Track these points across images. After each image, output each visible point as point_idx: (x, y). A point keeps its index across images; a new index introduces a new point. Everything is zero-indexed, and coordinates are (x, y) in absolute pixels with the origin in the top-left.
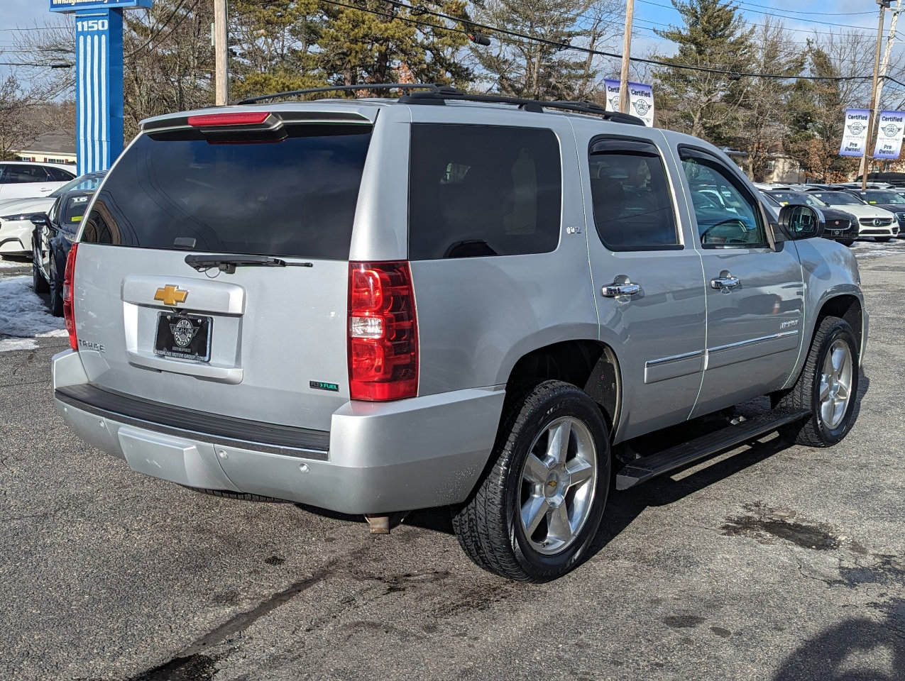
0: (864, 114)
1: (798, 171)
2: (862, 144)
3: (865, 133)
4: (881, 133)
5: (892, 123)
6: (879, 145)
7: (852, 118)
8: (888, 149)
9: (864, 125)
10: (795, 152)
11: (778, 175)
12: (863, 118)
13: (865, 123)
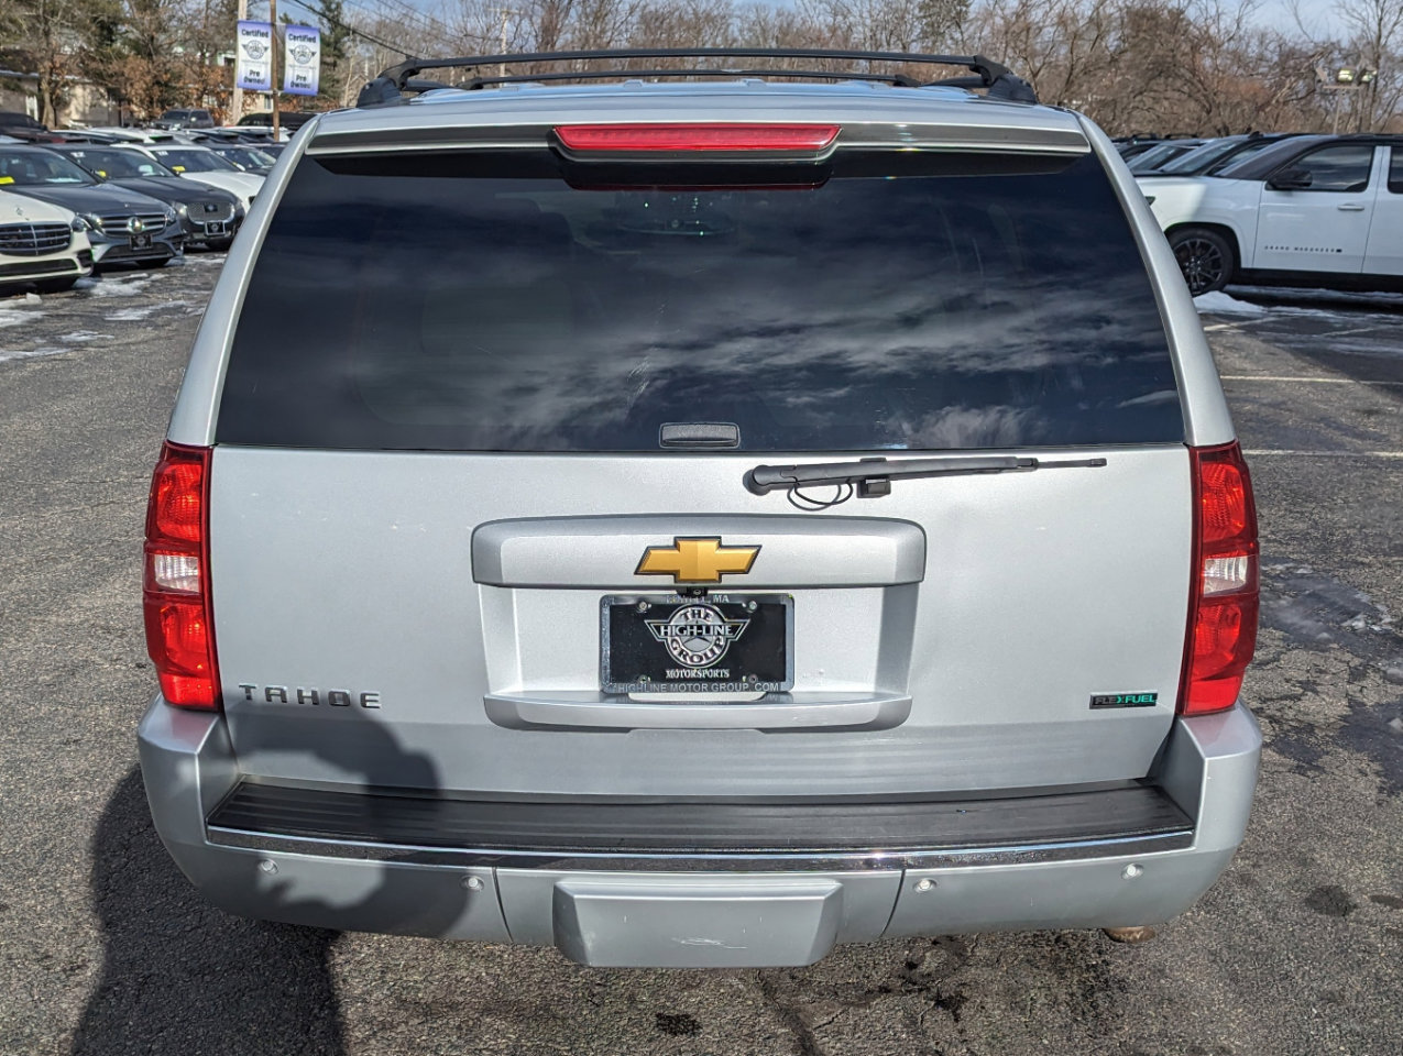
0: (263, 30)
1: (105, 104)
2: (265, 71)
3: (268, 56)
4: (289, 58)
5: (303, 43)
6: (290, 75)
7: (248, 33)
8: (302, 82)
9: (265, 45)
10: (111, 76)
11: (77, 109)
12: (263, 35)
13: (266, 42)
